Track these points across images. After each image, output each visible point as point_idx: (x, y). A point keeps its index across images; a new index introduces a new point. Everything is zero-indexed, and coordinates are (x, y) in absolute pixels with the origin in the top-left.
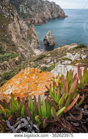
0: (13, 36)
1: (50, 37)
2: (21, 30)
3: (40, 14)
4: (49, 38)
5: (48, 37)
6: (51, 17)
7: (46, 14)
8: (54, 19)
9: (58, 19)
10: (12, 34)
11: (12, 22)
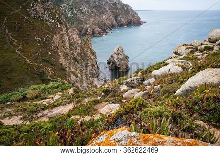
0: (60, 54)
1: (120, 56)
2: (71, 44)
3: (96, 18)
4: (118, 58)
5: (116, 56)
6: (115, 23)
7: (107, 18)
8: (121, 26)
9: (128, 26)
10: (58, 51)
11: (59, 33)
